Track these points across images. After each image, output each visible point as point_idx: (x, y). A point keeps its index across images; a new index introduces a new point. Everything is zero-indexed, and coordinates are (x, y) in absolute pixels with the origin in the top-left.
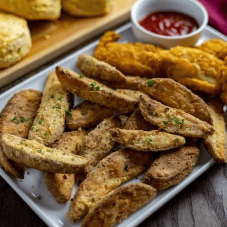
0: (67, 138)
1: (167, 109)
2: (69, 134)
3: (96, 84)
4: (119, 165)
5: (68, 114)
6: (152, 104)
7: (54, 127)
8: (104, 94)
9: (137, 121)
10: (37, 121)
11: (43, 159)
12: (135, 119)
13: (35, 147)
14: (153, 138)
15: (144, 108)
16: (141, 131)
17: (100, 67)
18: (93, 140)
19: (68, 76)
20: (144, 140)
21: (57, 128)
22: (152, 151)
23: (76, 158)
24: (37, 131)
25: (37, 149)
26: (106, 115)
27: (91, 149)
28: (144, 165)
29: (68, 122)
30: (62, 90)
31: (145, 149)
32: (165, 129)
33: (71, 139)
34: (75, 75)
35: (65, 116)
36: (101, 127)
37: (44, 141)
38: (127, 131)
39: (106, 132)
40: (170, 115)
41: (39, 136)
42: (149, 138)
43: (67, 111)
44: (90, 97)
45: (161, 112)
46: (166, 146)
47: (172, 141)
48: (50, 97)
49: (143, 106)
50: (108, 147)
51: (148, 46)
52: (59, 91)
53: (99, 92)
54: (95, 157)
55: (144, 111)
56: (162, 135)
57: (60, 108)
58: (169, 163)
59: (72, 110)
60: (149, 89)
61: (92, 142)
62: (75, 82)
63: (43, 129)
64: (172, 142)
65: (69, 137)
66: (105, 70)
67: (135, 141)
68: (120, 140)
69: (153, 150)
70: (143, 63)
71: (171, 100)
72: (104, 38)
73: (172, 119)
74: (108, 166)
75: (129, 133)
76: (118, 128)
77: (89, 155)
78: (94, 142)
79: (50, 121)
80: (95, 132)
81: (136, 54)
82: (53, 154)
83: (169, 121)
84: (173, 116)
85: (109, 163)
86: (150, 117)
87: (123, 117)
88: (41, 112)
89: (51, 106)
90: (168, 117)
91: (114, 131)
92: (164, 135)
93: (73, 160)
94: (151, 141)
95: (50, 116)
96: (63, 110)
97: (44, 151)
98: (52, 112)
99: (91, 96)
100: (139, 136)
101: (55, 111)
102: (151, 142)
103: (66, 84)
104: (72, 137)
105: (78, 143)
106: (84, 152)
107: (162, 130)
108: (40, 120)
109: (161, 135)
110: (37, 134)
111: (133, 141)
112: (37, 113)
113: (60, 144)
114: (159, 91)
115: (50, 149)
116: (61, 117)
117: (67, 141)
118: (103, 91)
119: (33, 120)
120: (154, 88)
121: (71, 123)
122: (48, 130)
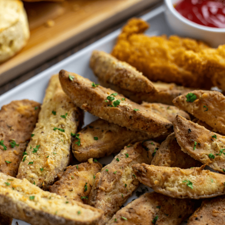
0: (72, 175)
1: (215, 137)
2: (75, 168)
3: (114, 96)
4: (145, 218)
5: (74, 138)
6: (193, 129)
7: (54, 159)
8: (125, 112)
9: (171, 152)
10: (31, 148)
11: (37, 211)
12: (168, 150)
13: (26, 191)
14: (193, 179)
15: (181, 135)
16: (177, 169)
17: (122, 72)
18: (108, 178)
19: (76, 85)
20: (181, 182)
21: (59, 159)
22: (192, 198)
23: (83, 210)
24: (31, 163)
25: (28, 194)
26: (127, 141)
27: (106, 192)
28: (180, 217)
29: (74, 150)
30: (67, 104)
31: (181, 196)
32: (211, 166)
33: (78, 176)
34: (86, 83)
35: (70, 141)
36: (121, 159)
37: (40, 179)
38: (157, 167)
39: (127, 167)
40: (218, 146)
41: (33, 172)
42: (188, 179)
43: (74, 134)
44: (106, 115)
45: (205, 140)
46: (211, 192)
47: (220, 184)
48: (51, 112)
49: (179, 132)
50: (129, 188)
51: (187, 41)
52: (63, 105)
53: (119, 109)
54: (110, 203)
55: (181, 140)
56: (207, 174)
57: (64, 131)
58: (215, 216)
59: (80, 133)
60: (188, 106)
61: (106, 183)
62: (86, 93)
63: (39, 162)
64: (220, 186)
65: (75, 172)
66: (128, 77)
67: (168, 183)
68: (147, 182)
69: (194, 197)
70: (181, 66)
71: (219, 122)
72: (127, 28)
73: (221, 152)
74: (129, 220)
75: (159, 172)
76: (144, 164)
77: (103, 201)
78: (110, 182)
79: (50, 149)
80: (112, 167)
81: (171, 53)
82: (50, 203)
83: (217, 155)
84: (222, 147)
85: (131, 215)
86: (189, 148)
87: (151, 144)
88: (37, 135)
89: (51, 126)
90: (215, 148)
91: (138, 168)
92: (208, 175)
93: (79, 213)
94: (191, 183)
95: (49, 142)
96: (67, 134)
97: (38, 198)
98: (52, 137)
99: (108, 114)
100: (174, 177)
101: (56, 134)
102: (190, 186)
103: (73, 95)
104: (79, 173)
105: (87, 181)
106: (96, 197)
107: (207, 168)
108: (35, 147)
109: (204, 175)
110: (30, 169)
111: (165, 184)
112: (33, 135)
113: (62, 185)
114: (203, 110)
115: (47, 193)
116: (64, 143)
117: (72, 178)
118: (125, 108)
119: (27, 145)
120: (195, 105)
121: (79, 151)
122: (46, 163)
